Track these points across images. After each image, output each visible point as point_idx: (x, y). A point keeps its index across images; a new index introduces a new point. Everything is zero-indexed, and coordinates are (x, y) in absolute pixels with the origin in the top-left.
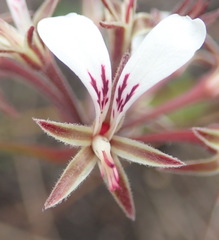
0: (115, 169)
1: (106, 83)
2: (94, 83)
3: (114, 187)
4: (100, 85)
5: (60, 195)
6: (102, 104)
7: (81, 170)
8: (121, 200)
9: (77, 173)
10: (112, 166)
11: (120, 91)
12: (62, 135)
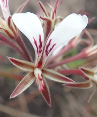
0: (42, 81)
1: (41, 43)
2: (35, 43)
3: (41, 89)
4: (38, 44)
5: (17, 93)
6: (39, 53)
7: (28, 82)
8: (45, 97)
9: (26, 83)
10: (41, 80)
11: (47, 47)
12: (20, 66)
